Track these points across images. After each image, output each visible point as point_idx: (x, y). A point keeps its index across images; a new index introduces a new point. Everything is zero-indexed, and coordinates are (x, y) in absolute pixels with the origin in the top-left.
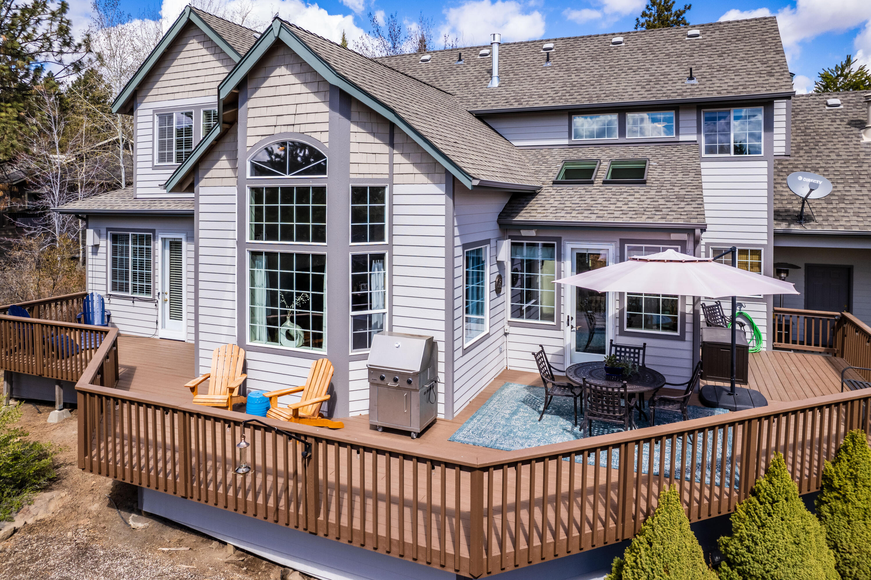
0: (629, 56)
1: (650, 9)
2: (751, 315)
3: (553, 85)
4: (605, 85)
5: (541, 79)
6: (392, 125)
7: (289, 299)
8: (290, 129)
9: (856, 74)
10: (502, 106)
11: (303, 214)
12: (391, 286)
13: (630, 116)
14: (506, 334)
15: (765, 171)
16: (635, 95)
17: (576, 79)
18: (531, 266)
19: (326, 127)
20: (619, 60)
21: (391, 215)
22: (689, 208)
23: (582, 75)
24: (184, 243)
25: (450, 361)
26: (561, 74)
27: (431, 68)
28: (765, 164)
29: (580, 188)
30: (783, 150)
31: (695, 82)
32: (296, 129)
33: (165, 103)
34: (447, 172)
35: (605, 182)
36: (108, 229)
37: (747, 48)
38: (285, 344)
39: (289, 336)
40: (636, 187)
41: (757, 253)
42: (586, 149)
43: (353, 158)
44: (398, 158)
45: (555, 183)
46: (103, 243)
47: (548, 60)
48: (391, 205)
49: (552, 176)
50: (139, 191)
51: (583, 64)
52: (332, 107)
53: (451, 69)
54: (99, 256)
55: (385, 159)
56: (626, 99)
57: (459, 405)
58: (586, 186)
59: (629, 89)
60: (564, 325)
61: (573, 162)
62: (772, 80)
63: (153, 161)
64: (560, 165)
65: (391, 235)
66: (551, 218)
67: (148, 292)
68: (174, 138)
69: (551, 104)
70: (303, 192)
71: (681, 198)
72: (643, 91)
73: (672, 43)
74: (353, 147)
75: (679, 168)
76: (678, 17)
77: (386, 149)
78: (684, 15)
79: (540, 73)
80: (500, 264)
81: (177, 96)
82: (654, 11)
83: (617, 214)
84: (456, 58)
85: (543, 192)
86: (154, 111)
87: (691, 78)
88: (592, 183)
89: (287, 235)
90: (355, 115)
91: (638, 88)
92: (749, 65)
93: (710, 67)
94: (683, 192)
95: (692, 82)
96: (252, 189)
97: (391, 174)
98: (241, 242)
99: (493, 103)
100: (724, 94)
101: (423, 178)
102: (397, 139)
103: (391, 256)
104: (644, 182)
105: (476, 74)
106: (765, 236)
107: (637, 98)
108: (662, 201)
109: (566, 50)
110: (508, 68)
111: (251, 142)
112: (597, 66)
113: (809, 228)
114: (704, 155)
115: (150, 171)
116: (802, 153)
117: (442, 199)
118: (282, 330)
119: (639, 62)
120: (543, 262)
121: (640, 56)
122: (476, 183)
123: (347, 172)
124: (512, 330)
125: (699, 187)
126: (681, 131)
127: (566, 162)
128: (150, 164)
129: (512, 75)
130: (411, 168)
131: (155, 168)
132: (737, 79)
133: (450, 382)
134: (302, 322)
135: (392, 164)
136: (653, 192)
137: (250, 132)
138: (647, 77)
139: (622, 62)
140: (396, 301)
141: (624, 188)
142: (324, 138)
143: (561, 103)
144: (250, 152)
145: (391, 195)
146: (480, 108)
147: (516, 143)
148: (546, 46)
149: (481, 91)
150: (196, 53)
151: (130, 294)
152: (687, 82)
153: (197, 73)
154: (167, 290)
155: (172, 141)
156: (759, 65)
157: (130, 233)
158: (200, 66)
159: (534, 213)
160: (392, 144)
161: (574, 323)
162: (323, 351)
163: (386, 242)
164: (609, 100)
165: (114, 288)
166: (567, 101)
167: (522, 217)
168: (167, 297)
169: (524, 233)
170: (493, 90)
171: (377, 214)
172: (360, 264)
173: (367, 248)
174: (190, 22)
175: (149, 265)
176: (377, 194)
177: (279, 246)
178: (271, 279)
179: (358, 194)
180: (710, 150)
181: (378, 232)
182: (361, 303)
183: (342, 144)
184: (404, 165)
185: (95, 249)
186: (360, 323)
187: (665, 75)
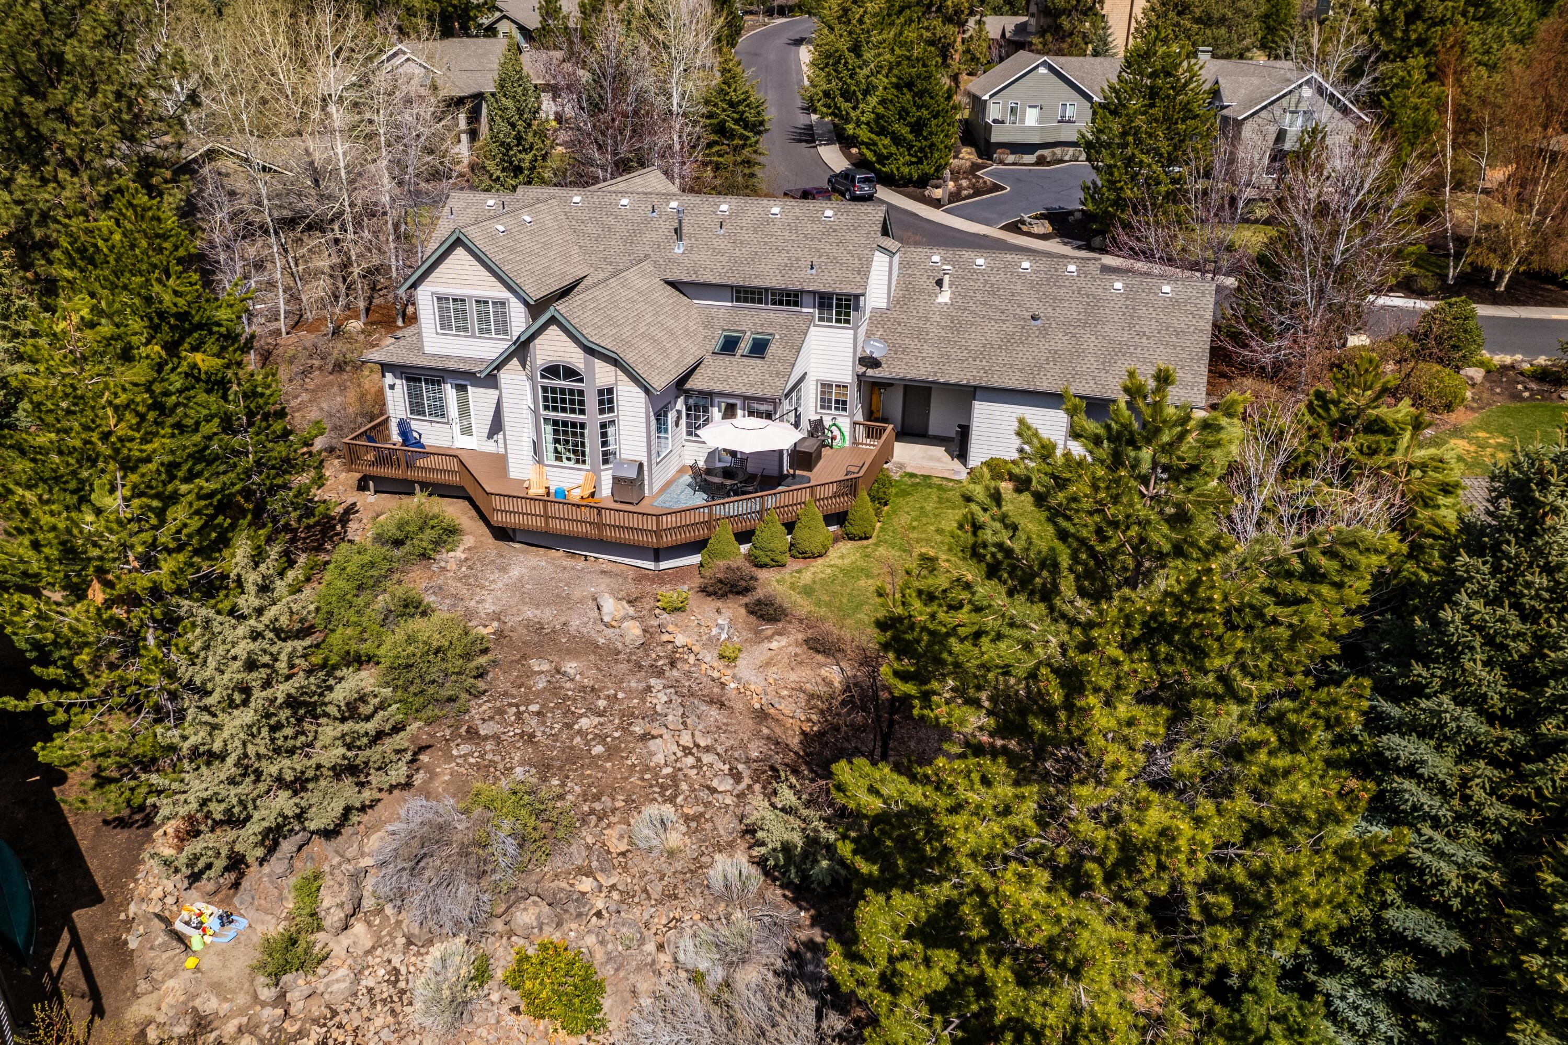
2: (840, 425)
4: (757, 265)
6: (616, 360)
7: (567, 442)
8: (562, 359)
10: (684, 277)
11: (572, 402)
12: (619, 435)
13: (772, 291)
14: (683, 446)
15: (852, 336)
16: (774, 280)
17: (739, 254)
18: (697, 408)
19: (581, 360)
20: (771, 237)
21: (617, 401)
22: (778, 383)
23: (743, 250)
24: (469, 388)
25: (650, 470)
26: (729, 245)
27: (630, 216)
28: (852, 331)
29: (727, 360)
32: (565, 359)
33: (443, 290)
34: (645, 386)
35: (743, 355)
36: (403, 375)
37: (857, 240)
38: (566, 463)
39: (568, 459)
40: (758, 361)
41: (845, 387)
42: (742, 313)
43: (597, 375)
44: (619, 374)
45: (712, 355)
46: (398, 382)
47: (721, 226)
48: (617, 397)
49: (712, 349)
50: (426, 348)
51: (746, 238)
52: (583, 352)
53: (646, 222)
54: (396, 390)
55: (613, 375)
56: (767, 283)
57: (656, 488)
58: (731, 358)
59: (771, 273)
61: (730, 328)
62: (858, 278)
63: (436, 328)
64: (720, 333)
65: (618, 409)
66: (705, 386)
68: (452, 314)
69: (718, 281)
70: (572, 392)
71: (778, 375)
72: (780, 278)
73: (812, 221)
74: (597, 370)
75: (790, 343)
77: (613, 370)
79: (713, 241)
80: (678, 410)
81: (450, 285)
83: (740, 386)
85: (705, 363)
86: (433, 294)
87: (812, 268)
88: (735, 354)
89: (564, 410)
90: (596, 355)
91: (777, 273)
92: (851, 260)
93: (828, 256)
94: (781, 369)
95: (812, 271)
96: (541, 384)
97: (616, 382)
98: (535, 412)
99: (678, 272)
100: (827, 289)
101: (633, 384)
103: (619, 419)
104: (764, 357)
105: (666, 232)
107: (774, 284)
108: (767, 376)
110: (691, 229)
111: (539, 362)
113: (877, 373)
114: (816, 321)
115: (435, 335)
116: (898, 307)
118: (564, 457)
119: (785, 241)
120: (703, 407)
121: (787, 235)
122: (659, 393)
123: (594, 381)
124: (687, 444)
126: (804, 304)
127: (724, 330)
128: (434, 331)
129: (693, 240)
130: (626, 380)
131: (438, 333)
132: (839, 273)
133: (650, 479)
134: (575, 452)
135: (616, 377)
137: (538, 355)
138: (786, 260)
139: (773, 240)
140: (622, 442)
141: (752, 362)
142: (582, 366)
143: (725, 281)
144: (539, 367)
145: (617, 392)
147: (696, 301)
148: (723, 207)
149: (670, 255)
150: (463, 258)
151: (427, 416)
152: (809, 271)
153: (466, 272)
154: (458, 416)
155: (451, 316)
156: (856, 260)
157: (423, 379)
158: (468, 267)
159: (696, 382)
160: (615, 368)
162: (587, 467)
163: (616, 413)
164: (756, 283)
165: (412, 412)
166: (729, 278)
167: (689, 385)
168: (458, 421)
169: (692, 393)
170: (678, 256)
171: (611, 401)
172: (603, 426)
173: (607, 417)
174: (458, 239)
175: (441, 399)
176: (610, 391)
177: (559, 415)
178: (556, 432)
179: (601, 392)
180: (821, 319)
181: (611, 410)
182: (604, 444)
183: (590, 368)
184: (622, 377)
185: (392, 387)
186: (605, 454)
187: (797, 260)
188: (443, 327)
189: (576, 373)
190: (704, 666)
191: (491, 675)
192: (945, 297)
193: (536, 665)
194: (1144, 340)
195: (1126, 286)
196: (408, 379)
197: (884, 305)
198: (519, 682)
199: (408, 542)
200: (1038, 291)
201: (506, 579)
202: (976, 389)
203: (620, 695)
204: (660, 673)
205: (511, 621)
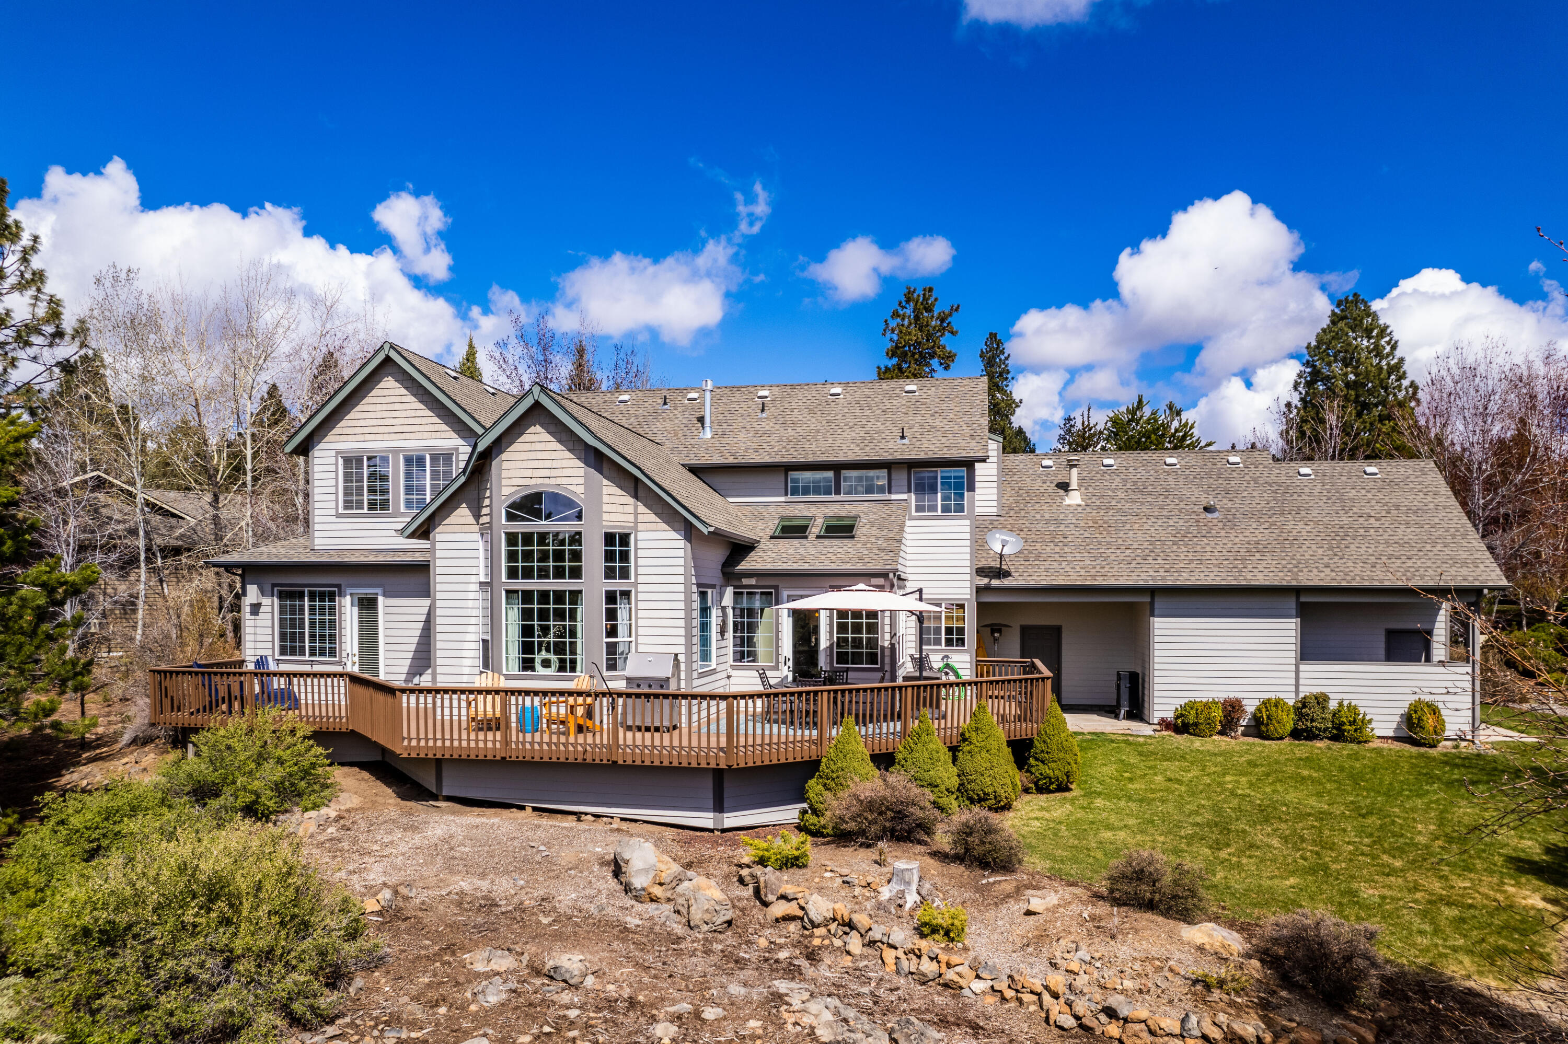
0: (846, 410)
1: (903, 307)
2: (956, 666)
3: (768, 439)
4: (821, 442)
5: (757, 432)
6: (637, 480)
7: (545, 630)
8: (546, 481)
9: (1149, 419)
10: (716, 460)
11: (559, 556)
12: (637, 618)
13: (845, 473)
14: (729, 677)
15: (968, 529)
16: (850, 453)
17: (793, 433)
18: (751, 613)
19: (581, 481)
20: (836, 414)
21: (636, 558)
22: (887, 557)
23: (799, 430)
24: (381, 599)
26: (777, 427)
27: (632, 411)
28: (968, 522)
29: (795, 542)
30: (995, 510)
31: (905, 441)
32: (552, 481)
33: (352, 445)
34: (686, 519)
35: (818, 537)
36: (274, 586)
37: (957, 409)
38: (542, 671)
39: (546, 664)
40: (845, 541)
41: (961, 606)
42: (802, 506)
43: (605, 508)
44: (642, 509)
45: (772, 537)
46: (266, 601)
47: (763, 411)
48: (636, 549)
49: (770, 532)
50: (317, 542)
51: (800, 417)
52: (587, 463)
53: (656, 415)
54: (261, 616)
55: (631, 509)
56: (841, 457)
58: (801, 540)
59: (844, 447)
60: (781, 665)
61: (790, 518)
62: (973, 443)
63: (337, 508)
64: (777, 522)
65: (636, 575)
66: (769, 566)
67: (333, 653)
68: (365, 484)
69: (767, 460)
70: (559, 539)
71: (881, 550)
72: (857, 450)
73: (890, 398)
74: (605, 499)
75: (886, 525)
76: (942, 321)
77: (631, 501)
78: (949, 319)
79: (755, 425)
80: (723, 609)
81: (368, 437)
82: (909, 311)
83: (826, 563)
84: (661, 402)
85: (761, 545)
86: (337, 453)
87: (903, 437)
88: (806, 537)
89: (543, 573)
90: (605, 470)
91: (853, 446)
92: (956, 427)
93: (922, 427)
94: (885, 545)
95: (904, 441)
96: (506, 533)
97: (636, 522)
98: (492, 585)
99: (707, 456)
100: (931, 456)
101: (664, 526)
102: (641, 492)
103: (637, 592)
104: (853, 537)
105: (685, 421)
106: (968, 591)
107: (851, 457)
108: (866, 552)
109: (782, 400)
110: (721, 417)
111: (506, 491)
112: (814, 420)
113: (1006, 583)
114: (914, 513)
115: (334, 519)
116: (1012, 512)
117: (682, 543)
118: (538, 658)
119: (856, 417)
120: (762, 610)
121: (857, 412)
122: (711, 529)
123: (601, 519)
124: (734, 673)
125: (900, 541)
126: (893, 489)
127: (782, 518)
128: (333, 512)
129: (725, 426)
130: (653, 518)
131: (339, 516)
132: (944, 440)
134: (559, 650)
135: (636, 514)
136: (859, 545)
137: (504, 482)
138: (862, 434)
139: (839, 417)
140: (641, 631)
141: (835, 542)
142: (580, 490)
143: (778, 459)
144: (505, 500)
145: (636, 540)
146: (694, 461)
147: (731, 500)
148: (761, 393)
149: (692, 442)
150: (391, 392)
151: (307, 658)
152: (899, 441)
153: (395, 414)
154: (356, 651)
155: (362, 487)
156: (964, 427)
157: (306, 589)
158: (397, 406)
159: (754, 563)
160: (636, 497)
161: (790, 663)
163: (633, 580)
164: (824, 458)
165: (283, 651)
166: (783, 456)
167: (744, 566)
168: (356, 659)
169: (745, 581)
170: (706, 442)
171: (625, 557)
172: (611, 597)
173: (617, 585)
174: (388, 359)
175: (332, 624)
176: (624, 539)
177: (535, 585)
178: (527, 614)
179: (609, 538)
180: (919, 508)
181: (625, 574)
182: (612, 632)
183: (595, 495)
184: (647, 515)
185: (256, 609)
186: (612, 649)
187: (879, 433)
188: (348, 505)
189: (570, 503)
190: (890, 955)
191: (358, 982)
192: (1074, 499)
193: (478, 960)
194: (1372, 521)
195: (1316, 472)
196: (282, 596)
197: (994, 511)
198: (432, 994)
199: (228, 790)
200: (1201, 485)
201: (417, 839)
202: (1153, 592)
203: (710, 1013)
204: (792, 972)
205: (419, 896)
